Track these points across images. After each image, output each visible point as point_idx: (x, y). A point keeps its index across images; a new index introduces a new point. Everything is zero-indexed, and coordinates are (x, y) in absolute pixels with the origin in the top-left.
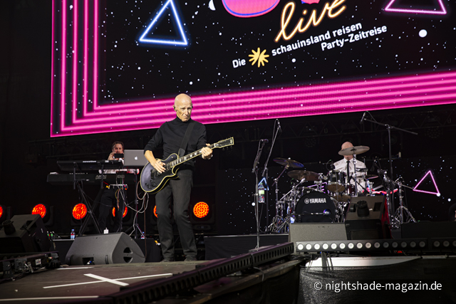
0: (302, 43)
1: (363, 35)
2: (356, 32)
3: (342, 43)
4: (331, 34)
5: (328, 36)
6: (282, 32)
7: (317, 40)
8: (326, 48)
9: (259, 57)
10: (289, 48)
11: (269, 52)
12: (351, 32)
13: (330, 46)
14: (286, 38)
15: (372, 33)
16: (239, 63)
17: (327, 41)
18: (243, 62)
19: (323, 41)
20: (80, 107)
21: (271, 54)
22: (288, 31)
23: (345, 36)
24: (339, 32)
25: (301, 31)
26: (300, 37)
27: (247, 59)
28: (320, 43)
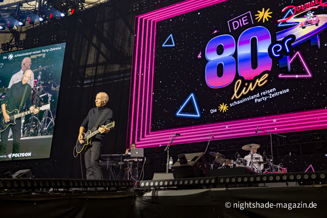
0: (245, 100)
1: (276, 94)
2: (273, 93)
3: (266, 99)
4: (260, 94)
5: (258, 95)
6: (235, 94)
7: (253, 98)
8: (257, 102)
9: (223, 108)
10: (239, 102)
11: (228, 105)
12: (270, 93)
13: (259, 100)
14: (237, 97)
15: (281, 93)
16: (213, 111)
17: (258, 98)
18: (216, 110)
19: (256, 98)
20: (139, 136)
21: (229, 106)
22: (238, 94)
23: (267, 95)
24: (264, 93)
25: (244, 93)
26: (244, 96)
27: (217, 109)
28: (254, 99)
